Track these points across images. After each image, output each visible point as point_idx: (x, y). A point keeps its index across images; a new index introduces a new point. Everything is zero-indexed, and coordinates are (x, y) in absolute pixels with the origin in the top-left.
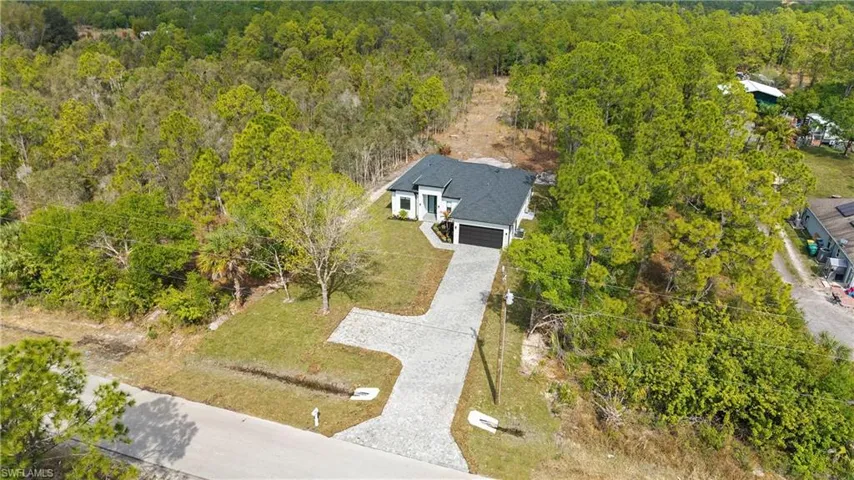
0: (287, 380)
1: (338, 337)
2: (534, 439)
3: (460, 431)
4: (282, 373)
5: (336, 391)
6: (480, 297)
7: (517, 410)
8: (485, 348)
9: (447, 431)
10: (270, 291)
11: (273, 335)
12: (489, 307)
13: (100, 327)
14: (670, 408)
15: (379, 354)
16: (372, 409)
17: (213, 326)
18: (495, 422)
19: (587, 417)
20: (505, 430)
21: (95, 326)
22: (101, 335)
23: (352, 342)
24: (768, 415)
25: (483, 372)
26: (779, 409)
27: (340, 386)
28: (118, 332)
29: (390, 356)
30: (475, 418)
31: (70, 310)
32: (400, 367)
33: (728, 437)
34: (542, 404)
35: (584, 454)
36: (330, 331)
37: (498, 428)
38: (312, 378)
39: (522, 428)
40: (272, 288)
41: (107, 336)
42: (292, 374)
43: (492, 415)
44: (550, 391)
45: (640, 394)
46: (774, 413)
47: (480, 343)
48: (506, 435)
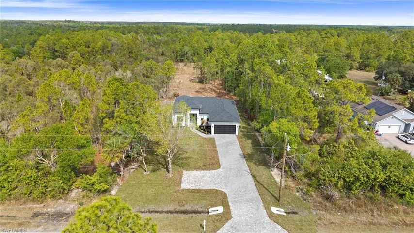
0: (171, 212)
1: (185, 186)
2: (303, 214)
3: (271, 215)
4: (165, 210)
5: (200, 212)
6: (240, 157)
7: (289, 203)
8: (258, 178)
9: (268, 218)
10: (132, 170)
11: (151, 192)
12: (246, 160)
13: (42, 205)
14: (354, 188)
15: (210, 190)
16: (226, 216)
17: (113, 192)
18: (282, 210)
19: (320, 199)
20: (289, 213)
21: (38, 206)
22: (45, 210)
23: (193, 187)
24: (395, 182)
25: (264, 189)
26: (398, 178)
27: (200, 209)
28: (56, 206)
29: (217, 191)
30: (274, 209)
31: (17, 199)
32: (225, 194)
33: (378, 195)
34: (297, 198)
35: (329, 215)
36: (179, 184)
37: (285, 213)
38: (183, 209)
39: (295, 210)
40: (132, 169)
41: (49, 210)
42: (171, 208)
43: (280, 207)
44: (298, 192)
45: (341, 183)
46: (397, 180)
47: (254, 177)
48: (291, 215)
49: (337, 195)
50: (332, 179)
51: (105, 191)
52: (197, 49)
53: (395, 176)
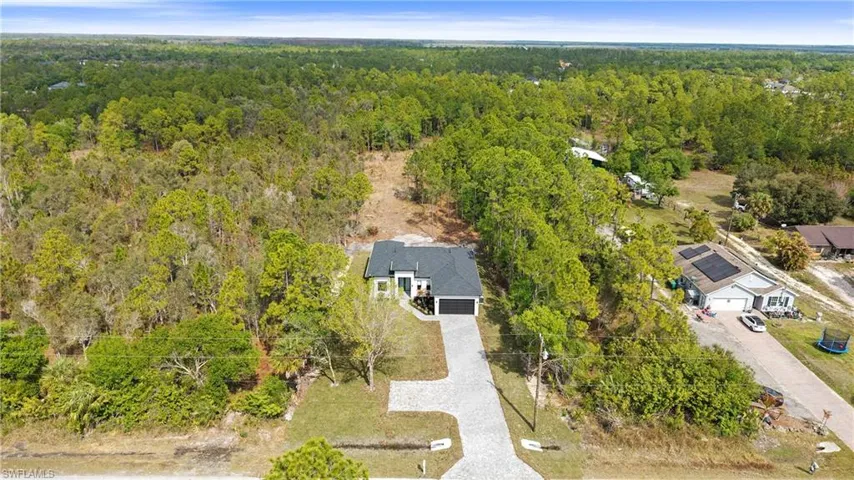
0: (375, 447)
1: (393, 406)
2: (568, 450)
3: (521, 453)
4: (366, 444)
5: (417, 447)
6: (480, 356)
7: (549, 433)
8: (505, 393)
9: (515, 457)
10: (312, 380)
11: (344, 416)
12: (490, 362)
13: (187, 437)
14: (646, 411)
15: (433, 413)
16: (455, 454)
17: (288, 417)
18: (538, 444)
19: (594, 427)
20: (547, 448)
21: (180, 438)
22: (191, 444)
23: (406, 408)
24: (704, 402)
25: (514, 411)
26: (709, 396)
27: (417, 443)
28: (206, 438)
29: (442, 414)
30: (526, 443)
31: (149, 428)
32: (455, 420)
33: (682, 422)
34: (562, 425)
35: (604, 451)
36: (385, 404)
37: (542, 448)
38: (392, 442)
39: (557, 444)
40: (312, 377)
41: (198, 444)
42: (375, 441)
43: (535, 440)
44: (564, 415)
45: (626, 404)
46: (707, 400)
47: (500, 391)
48: (550, 451)
49: (618, 421)
50: (613, 397)
51: (278, 415)
52: (407, 125)
53: (703, 393)
